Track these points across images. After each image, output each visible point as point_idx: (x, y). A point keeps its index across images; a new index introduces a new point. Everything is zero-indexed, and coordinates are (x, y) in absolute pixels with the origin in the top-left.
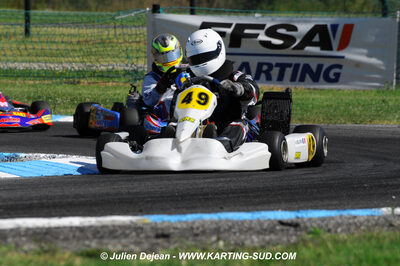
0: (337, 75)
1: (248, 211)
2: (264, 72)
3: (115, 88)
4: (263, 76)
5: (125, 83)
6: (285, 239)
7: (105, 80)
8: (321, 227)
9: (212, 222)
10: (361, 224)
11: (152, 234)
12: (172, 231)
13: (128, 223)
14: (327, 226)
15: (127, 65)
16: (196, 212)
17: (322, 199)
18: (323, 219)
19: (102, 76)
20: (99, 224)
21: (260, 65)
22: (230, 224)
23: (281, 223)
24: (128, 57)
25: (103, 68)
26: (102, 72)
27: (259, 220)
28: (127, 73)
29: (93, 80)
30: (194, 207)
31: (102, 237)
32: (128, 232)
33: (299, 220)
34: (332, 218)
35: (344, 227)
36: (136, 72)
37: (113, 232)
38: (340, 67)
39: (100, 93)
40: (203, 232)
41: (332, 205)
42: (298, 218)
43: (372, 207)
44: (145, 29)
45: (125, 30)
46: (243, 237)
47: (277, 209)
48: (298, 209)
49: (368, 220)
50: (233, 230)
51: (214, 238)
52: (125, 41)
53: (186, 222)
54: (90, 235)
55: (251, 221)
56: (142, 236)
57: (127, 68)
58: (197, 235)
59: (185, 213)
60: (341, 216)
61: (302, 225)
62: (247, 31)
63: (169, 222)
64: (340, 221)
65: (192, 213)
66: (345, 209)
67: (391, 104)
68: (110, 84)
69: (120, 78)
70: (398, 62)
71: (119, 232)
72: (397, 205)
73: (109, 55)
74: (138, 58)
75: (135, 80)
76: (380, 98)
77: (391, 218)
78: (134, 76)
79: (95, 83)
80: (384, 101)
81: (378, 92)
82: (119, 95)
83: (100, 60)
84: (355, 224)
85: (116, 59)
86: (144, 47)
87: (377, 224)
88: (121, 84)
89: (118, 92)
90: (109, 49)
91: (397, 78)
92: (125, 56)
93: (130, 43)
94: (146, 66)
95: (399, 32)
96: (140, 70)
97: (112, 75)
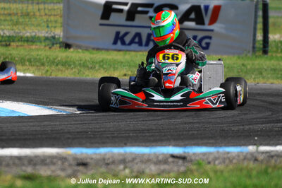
0: (208, 44)
1: (147, 146)
2: (152, 40)
3: (38, 50)
5: (45, 46)
6: (175, 168)
7: (31, 43)
8: (203, 160)
9: (120, 154)
10: (234, 158)
11: (74, 163)
12: (88, 160)
13: (55, 154)
14: (207, 159)
15: (47, 33)
16: (106, 147)
17: (202, 139)
18: (204, 154)
19: (28, 41)
20: (32, 155)
21: (149, 35)
22: (133, 156)
23: (173, 156)
24: (48, 27)
25: (28, 34)
26: (27, 37)
27: (155, 154)
28: (47, 39)
29: (22, 43)
30: (104, 143)
31: (35, 165)
32: (55, 160)
33: (186, 155)
34: (210, 153)
35: (221, 160)
36: (54, 38)
37: (44, 161)
38: (210, 38)
39: (26, 53)
40: (113, 162)
41: (210, 143)
42: (185, 152)
43: (240, 145)
44: (62, 6)
45: (46, 6)
46: (143, 166)
47: (169, 145)
48: (185, 146)
49: (239, 156)
50: (136, 161)
51: (121, 167)
52: (46, 15)
53: (100, 154)
54: (26, 162)
55: (149, 155)
56: (66, 164)
57: (47, 35)
58: (108, 164)
59: (98, 147)
60: (218, 152)
61: (188, 158)
62: (140, 9)
63: (86, 153)
64: (217, 156)
65: (103, 147)
66: (221, 146)
67: (249, 67)
68: (34, 47)
69: (41, 42)
70: (255, 35)
71: (48, 161)
72: (261, 144)
73: (33, 25)
74: (55, 27)
75: (53, 44)
76: (240, 62)
77: (256, 155)
78: (52, 41)
79: (21, 46)
80: (243, 65)
81: (239, 58)
82: (41, 55)
83: (26, 28)
84: (229, 158)
85: (39, 28)
86: (60, 20)
87: (245, 158)
88: (42, 47)
89: (40, 53)
90: (34, 19)
91: (254, 48)
92: (46, 25)
93: (50, 16)
94: (62, 33)
95: (256, 12)
96: (57, 37)
97: (35, 40)
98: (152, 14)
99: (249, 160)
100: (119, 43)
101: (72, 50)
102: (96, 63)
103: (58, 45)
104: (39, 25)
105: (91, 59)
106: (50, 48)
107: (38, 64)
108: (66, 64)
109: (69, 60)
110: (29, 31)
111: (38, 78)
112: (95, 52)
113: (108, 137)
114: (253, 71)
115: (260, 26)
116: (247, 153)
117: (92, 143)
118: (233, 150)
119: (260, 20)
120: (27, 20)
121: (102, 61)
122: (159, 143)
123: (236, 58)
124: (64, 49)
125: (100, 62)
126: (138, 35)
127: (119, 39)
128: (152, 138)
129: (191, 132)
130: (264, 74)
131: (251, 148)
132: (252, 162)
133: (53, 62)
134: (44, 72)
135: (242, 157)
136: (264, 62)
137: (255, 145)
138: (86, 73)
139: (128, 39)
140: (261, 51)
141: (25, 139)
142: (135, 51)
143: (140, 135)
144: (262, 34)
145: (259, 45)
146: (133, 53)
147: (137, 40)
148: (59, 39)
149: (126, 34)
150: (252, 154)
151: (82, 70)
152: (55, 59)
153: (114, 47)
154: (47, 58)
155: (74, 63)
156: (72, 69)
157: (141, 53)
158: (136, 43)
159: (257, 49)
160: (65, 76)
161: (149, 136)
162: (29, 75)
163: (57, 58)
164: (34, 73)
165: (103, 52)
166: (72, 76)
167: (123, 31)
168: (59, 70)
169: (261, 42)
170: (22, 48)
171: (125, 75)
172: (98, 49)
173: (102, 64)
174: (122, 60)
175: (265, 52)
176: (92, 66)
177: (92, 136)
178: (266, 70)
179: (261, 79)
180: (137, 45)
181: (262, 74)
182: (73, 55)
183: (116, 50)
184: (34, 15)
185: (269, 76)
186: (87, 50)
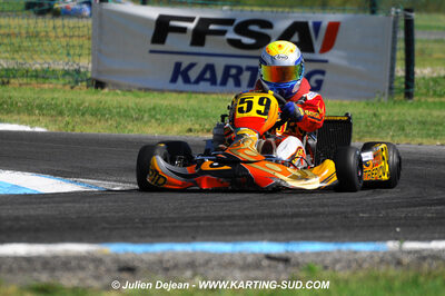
0: (320, 83)
1: (227, 241)
2: (233, 76)
3: (53, 90)
4: (231, 81)
5: (64, 85)
7: (40, 80)
8: (316, 264)
9: (186, 254)
10: (364, 260)
11: (114, 267)
12: (136, 264)
13: (84, 254)
14: (323, 261)
15: (67, 64)
17: (314, 230)
18: (318, 254)
19: (37, 77)
20: (48, 254)
21: (227, 68)
22: (206, 257)
23: (269, 257)
24: (68, 54)
25: (38, 66)
26: (36, 71)
27: (241, 253)
28: (66, 73)
29: (28, 80)
30: (160, 236)
31: (53, 270)
32: (84, 263)
33: (290, 256)
34: (328, 253)
35: (343, 264)
36: (78, 71)
37: (67, 264)
38: (323, 73)
39: (35, 96)
40: (176, 266)
41: (326, 237)
42: (287, 252)
43: (374, 240)
44: (90, 22)
45: (66, 22)
47: (262, 240)
48: (287, 241)
49: (372, 257)
50: (210, 265)
51: (189, 273)
52: (65, 36)
53: (154, 254)
54: (38, 266)
55: (232, 255)
56: (103, 268)
57: (66, 68)
58: (167, 269)
59: (151, 242)
60: (339, 251)
61: (293, 260)
62: (212, 27)
63: (133, 253)
64: (338, 257)
65: (159, 242)
66: (343, 242)
67: (383, 118)
68: (46, 86)
69: (58, 79)
70: (392, 69)
71: (73, 264)
72: (406, 239)
73: (46, 52)
74: (80, 55)
75: (77, 82)
76: (370, 110)
77: (399, 255)
78: (75, 77)
79: (27, 84)
80: (375, 115)
81: (368, 104)
82: (57, 99)
83: (35, 57)
84: (356, 261)
85: (55, 56)
86: (87, 43)
87: (382, 261)
88: (59, 86)
89: (56, 96)
90: (46, 43)
91: (391, 88)
92: (65, 52)
93: (71, 37)
94: (90, 66)
95: (395, 32)
96: (82, 70)
97: (48, 75)
98: (231, 35)
99: (388, 263)
100: (180, 79)
101: (106, 90)
102: (145, 111)
103: (84, 83)
104: (54, 52)
105: (136, 105)
106: (72, 88)
107: (54, 113)
108: (98, 112)
109: (101, 106)
110: (40, 61)
111: (55, 134)
112: (142, 94)
113: (165, 228)
114: (391, 124)
115: (401, 54)
116: (385, 253)
117: (141, 236)
118: (364, 248)
119: (401, 45)
120: (36, 44)
121: (154, 109)
122: (246, 237)
123: (363, 104)
124: (94, 90)
125: (150, 110)
126: (210, 68)
127: (180, 73)
128: (235, 229)
129: (295, 220)
130: (408, 130)
131: (391, 245)
132: (392, 267)
133: (77, 110)
134: (62, 125)
135: (377, 259)
136: (406, 111)
137: (396, 239)
138: (130, 127)
139: (193, 74)
140: (403, 95)
141: (37, 230)
142: (204, 93)
143: (215, 223)
144: (404, 68)
145: (400, 84)
146: (201, 96)
147: (208, 75)
148: (85, 74)
149: (192, 66)
150: (393, 254)
151: (123, 122)
152: (79, 105)
153: (173, 86)
154: (68, 103)
155: (110, 111)
156: (107, 120)
157: (214, 96)
158: (206, 80)
159: (395, 91)
160: (96, 132)
162: (38, 129)
163: (83, 103)
164: (46, 126)
165: (156, 94)
166: (107, 132)
167: (186, 61)
168: (86, 123)
169: (403, 80)
170: (29, 87)
171: (190, 130)
172: (147, 90)
173: (153, 113)
174: (185, 107)
175: (409, 95)
176: (138, 116)
177: (141, 225)
178: (410, 123)
179: (402, 137)
180: (208, 84)
181: (403, 130)
182: (109, 99)
183: (176, 91)
184: (47, 36)
185: (415, 132)
186: (130, 91)
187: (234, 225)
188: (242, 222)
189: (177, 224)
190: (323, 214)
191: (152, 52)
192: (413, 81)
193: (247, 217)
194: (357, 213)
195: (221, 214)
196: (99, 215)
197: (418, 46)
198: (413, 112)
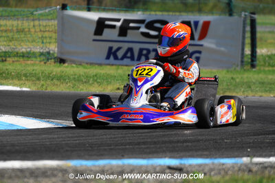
0: (198, 58)
1: (144, 158)
2: (144, 55)
3: (33, 65)
4: (143, 58)
7: (26, 59)
9: (118, 166)
10: (229, 169)
13: (55, 167)
14: (203, 170)
15: (42, 48)
17: (196, 150)
18: (200, 165)
19: (23, 56)
20: (33, 167)
21: (141, 50)
22: (131, 168)
23: (170, 168)
24: (43, 42)
25: (24, 50)
26: (23, 53)
27: (152, 165)
28: (42, 54)
29: (18, 59)
30: (102, 155)
31: (37, 177)
32: (55, 172)
33: (182, 167)
34: (206, 165)
35: (216, 171)
36: (49, 53)
37: (45, 173)
38: (200, 52)
39: (22, 69)
41: (205, 155)
42: (181, 164)
43: (235, 157)
44: (56, 22)
45: (41, 22)
47: (165, 157)
48: (181, 157)
49: (233, 167)
52: (41, 31)
53: (99, 166)
54: (28, 175)
55: (147, 166)
56: (67, 175)
57: (41, 51)
59: (96, 159)
60: (213, 164)
61: (184, 170)
62: (131, 25)
63: (86, 165)
64: (212, 167)
65: (102, 159)
66: (216, 158)
67: (238, 80)
68: (29, 62)
69: (36, 57)
70: (243, 50)
71: (49, 173)
72: (254, 156)
73: (28, 41)
74: (50, 43)
75: (48, 60)
76: (229, 76)
77: (250, 166)
78: (47, 56)
79: (18, 61)
80: (232, 78)
81: (228, 72)
82: (36, 70)
83: (22, 44)
84: (224, 169)
85: (34, 43)
86: (54, 35)
87: (240, 169)
88: (37, 62)
89: (35, 68)
90: (29, 36)
91: (242, 62)
92: (40, 41)
93: (44, 32)
94: (56, 49)
95: (244, 27)
96: (51, 52)
97: (30, 55)
98: (143, 30)
99: (244, 171)
100: (112, 57)
101: (66, 65)
102: (90, 77)
103: (53, 60)
104: (33, 41)
105: (85, 73)
106: (45, 63)
107: (34, 79)
108: (61, 78)
109: (63, 74)
110: (25, 46)
111: (35, 92)
112: (89, 66)
113: (105, 150)
114: (242, 84)
115: (248, 41)
116: (241, 165)
117: (91, 155)
118: (228, 161)
119: (248, 35)
120: (23, 36)
121: (96, 75)
122: (155, 155)
123: (225, 71)
124: (58, 64)
125: (93, 76)
126: (130, 50)
127: (112, 54)
128: (148, 150)
129: (185, 144)
130: (253, 87)
131: (245, 160)
132: (246, 173)
133: (49, 77)
134: (39, 86)
135: (236, 168)
136: (252, 76)
137: (248, 156)
138: (81, 87)
139: (120, 54)
140: (249, 65)
141: (26, 152)
142: (127, 66)
143: (136, 147)
144: (250, 49)
145: (248, 59)
146: (125, 67)
147: (129, 55)
148: (53, 54)
149: (119, 49)
150: (246, 165)
152: (49, 74)
153: (108, 61)
154: (43, 73)
155: (69, 78)
156: (67, 83)
158: (128, 58)
159: (245, 63)
160: (60, 91)
161: (145, 148)
162: (24, 89)
163: (52, 72)
164: (29, 87)
165: (97, 66)
166: (68, 91)
167: (115, 46)
168: (54, 85)
169: (250, 57)
170: (18, 63)
171: (118, 89)
172: (91, 64)
173: (95, 78)
174: (115, 74)
175: (253, 66)
176: (86, 80)
177: (90, 149)
178: (254, 83)
179: (250, 92)
180: (129, 60)
181: (250, 87)
182: (68, 70)
183: (109, 65)
184: (29, 31)
185: (258, 89)
186: (80, 64)
187: (147, 148)
188: (152, 146)
189: (112, 147)
190: (202, 140)
191: (94, 40)
192: (255, 57)
193: (155, 143)
194: (223, 139)
195: (139, 141)
196: (64, 142)
197: (258, 35)
198: (256, 76)
